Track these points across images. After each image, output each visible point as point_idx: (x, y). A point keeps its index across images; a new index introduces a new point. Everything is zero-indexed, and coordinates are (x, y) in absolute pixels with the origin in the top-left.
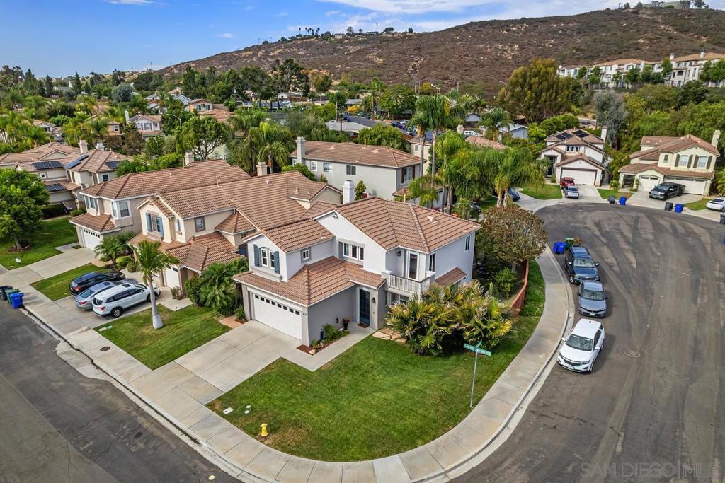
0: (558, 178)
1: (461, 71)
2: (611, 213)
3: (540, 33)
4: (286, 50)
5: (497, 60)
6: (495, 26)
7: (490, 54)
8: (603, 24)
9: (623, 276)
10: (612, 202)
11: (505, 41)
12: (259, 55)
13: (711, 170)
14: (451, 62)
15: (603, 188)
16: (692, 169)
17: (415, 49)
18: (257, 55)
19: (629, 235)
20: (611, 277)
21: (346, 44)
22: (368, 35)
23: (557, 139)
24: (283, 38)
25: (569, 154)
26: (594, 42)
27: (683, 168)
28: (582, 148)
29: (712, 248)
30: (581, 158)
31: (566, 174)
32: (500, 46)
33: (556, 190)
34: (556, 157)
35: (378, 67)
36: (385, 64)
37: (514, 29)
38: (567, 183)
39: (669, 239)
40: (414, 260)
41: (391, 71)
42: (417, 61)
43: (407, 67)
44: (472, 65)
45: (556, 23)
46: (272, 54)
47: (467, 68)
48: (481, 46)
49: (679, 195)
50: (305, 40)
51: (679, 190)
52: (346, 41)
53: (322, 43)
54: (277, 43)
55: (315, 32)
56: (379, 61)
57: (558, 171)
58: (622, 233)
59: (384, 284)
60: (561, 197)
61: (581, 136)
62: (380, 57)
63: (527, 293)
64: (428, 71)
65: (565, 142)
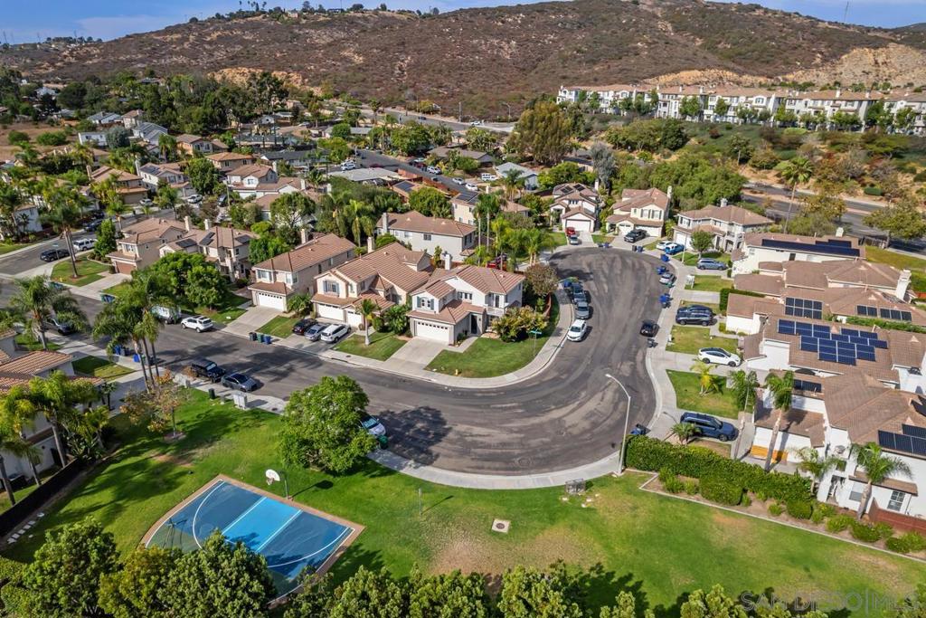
0: (564, 226)
1: (456, 75)
2: (598, 256)
3: (538, 26)
4: (227, 32)
5: (494, 60)
6: (489, 15)
7: (485, 52)
8: (604, 15)
9: (600, 298)
10: (601, 246)
11: (501, 34)
12: (191, 41)
13: (662, 220)
14: (443, 63)
15: (596, 233)
16: (651, 219)
17: (398, 45)
18: (188, 39)
19: (607, 272)
20: (594, 299)
21: (305, 26)
22: (331, 13)
23: (562, 193)
24: (218, 15)
25: (572, 206)
26: (595, 42)
27: (645, 218)
28: (580, 202)
29: (650, 278)
30: (580, 210)
31: (570, 224)
32: (495, 42)
33: (563, 237)
34: (562, 210)
35: (359, 68)
36: (367, 66)
37: (510, 20)
38: (571, 231)
39: (629, 273)
40: (497, 299)
41: (376, 74)
42: (403, 61)
43: (393, 67)
44: (467, 67)
45: (554, 14)
46: (209, 39)
47: (463, 72)
48: (475, 41)
49: (643, 238)
50: (249, 19)
51: (643, 235)
52: (304, 21)
53: (272, 23)
54: (211, 20)
55: (261, 8)
56: (359, 60)
57: (563, 221)
58: (603, 271)
59: (485, 311)
60: (566, 244)
61: (580, 190)
62: (359, 54)
63: (551, 310)
64: (419, 75)
65: (568, 197)
